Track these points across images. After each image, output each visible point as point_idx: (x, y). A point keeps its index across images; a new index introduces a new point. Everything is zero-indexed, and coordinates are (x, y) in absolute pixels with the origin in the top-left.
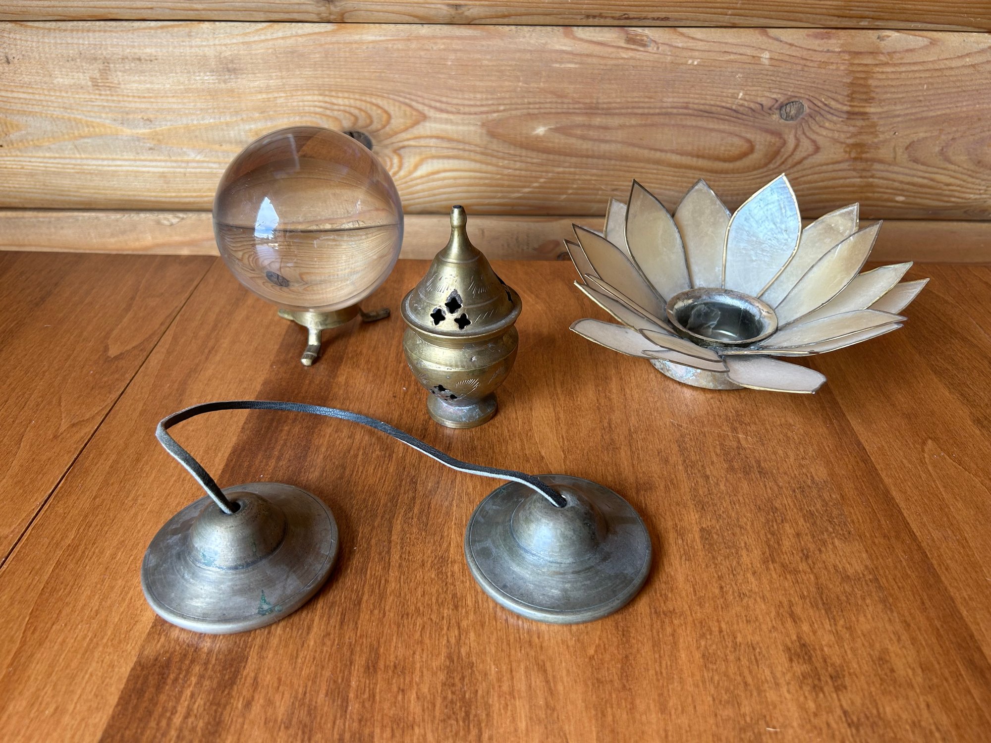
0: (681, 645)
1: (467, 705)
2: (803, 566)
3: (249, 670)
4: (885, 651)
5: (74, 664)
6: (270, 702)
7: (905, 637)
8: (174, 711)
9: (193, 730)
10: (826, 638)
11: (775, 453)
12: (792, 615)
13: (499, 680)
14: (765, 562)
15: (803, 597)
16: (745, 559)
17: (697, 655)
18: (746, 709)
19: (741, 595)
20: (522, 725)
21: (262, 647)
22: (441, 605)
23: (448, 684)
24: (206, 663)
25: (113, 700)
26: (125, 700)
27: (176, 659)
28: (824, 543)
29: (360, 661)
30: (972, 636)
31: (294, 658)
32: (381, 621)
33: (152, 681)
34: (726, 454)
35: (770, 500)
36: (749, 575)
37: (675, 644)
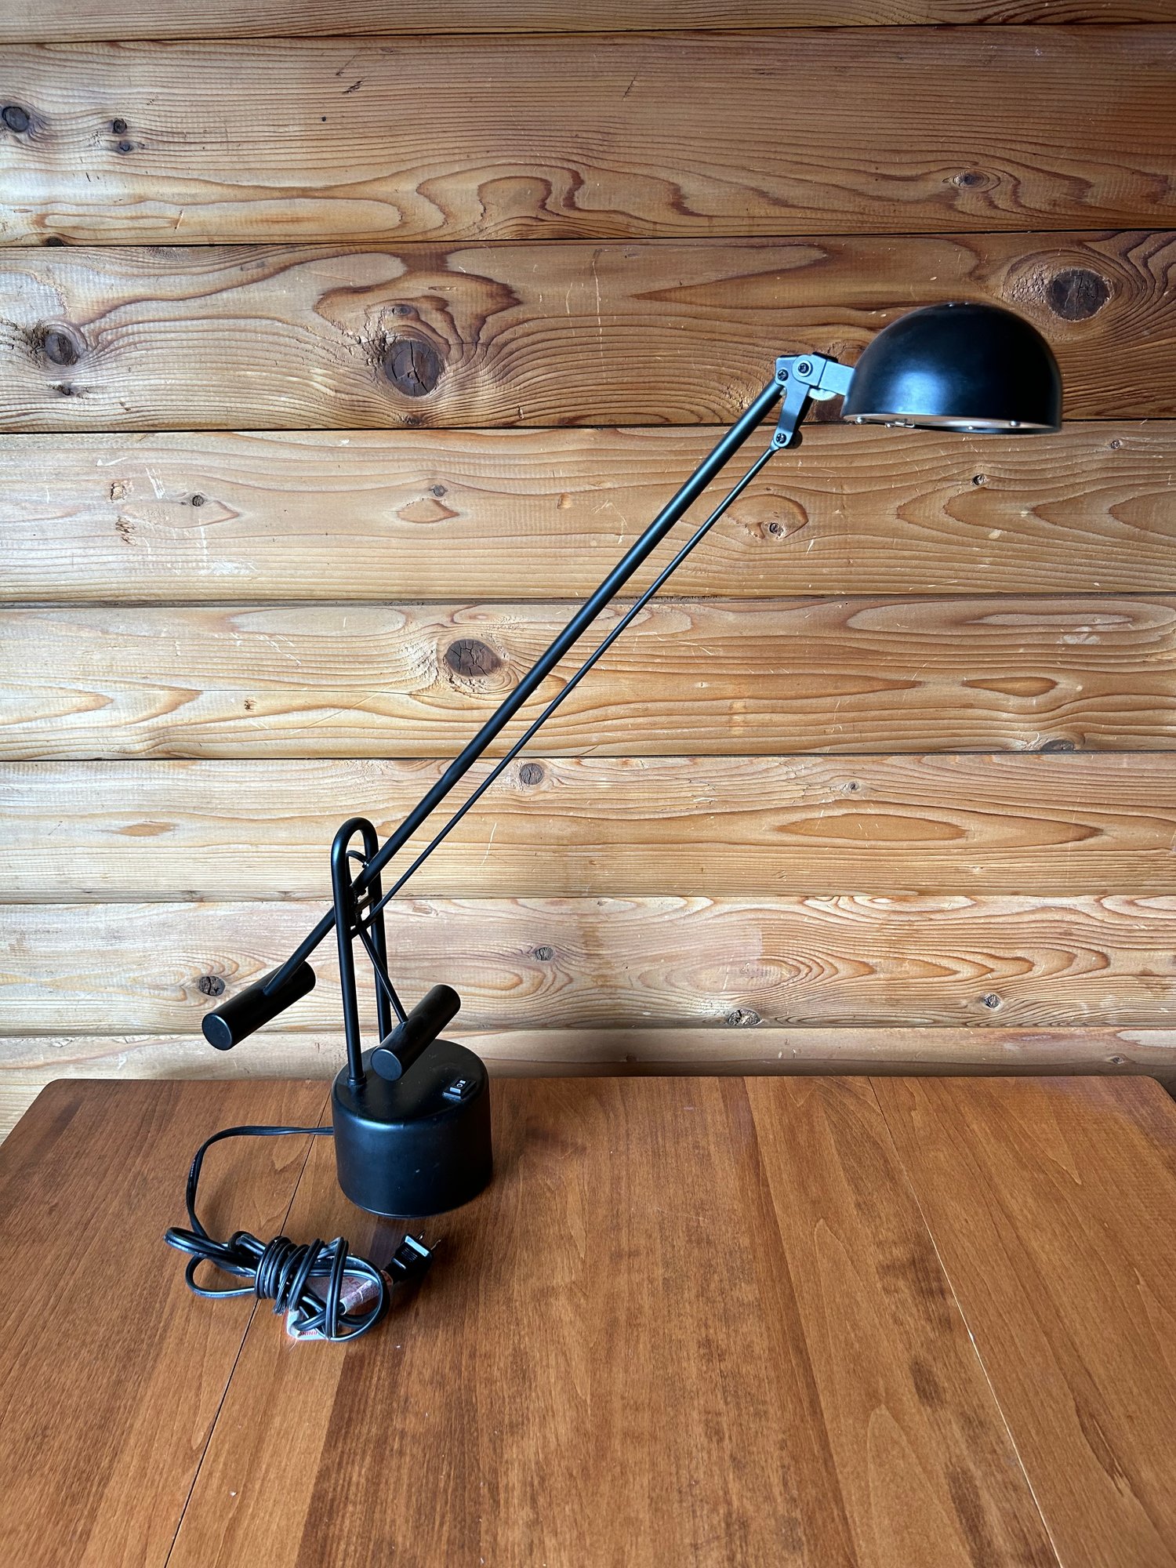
0: (641, 1341)
1: (524, 1372)
2: (719, 1299)
3: (407, 1357)
4: (752, 1342)
5: (313, 1357)
6: (420, 1373)
7: (765, 1335)
8: (372, 1378)
9: (383, 1386)
10: (722, 1336)
11: (720, 1230)
12: (707, 1327)
13: (541, 1360)
14: (697, 1296)
15: (714, 1315)
16: (686, 1295)
17: (649, 1346)
18: (670, 1371)
19: (680, 1315)
20: (553, 1380)
21: (412, 1347)
22: (509, 1324)
23: (514, 1362)
24: (384, 1356)
25: (339, 1373)
26: (344, 1373)
27: (367, 1354)
28: (735, 1285)
29: (466, 1353)
30: (803, 1334)
31: (430, 1352)
32: (476, 1332)
33: (356, 1364)
34: (689, 1231)
35: (709, 1260)
36: (687, 1304)
37: (638, 1341)
